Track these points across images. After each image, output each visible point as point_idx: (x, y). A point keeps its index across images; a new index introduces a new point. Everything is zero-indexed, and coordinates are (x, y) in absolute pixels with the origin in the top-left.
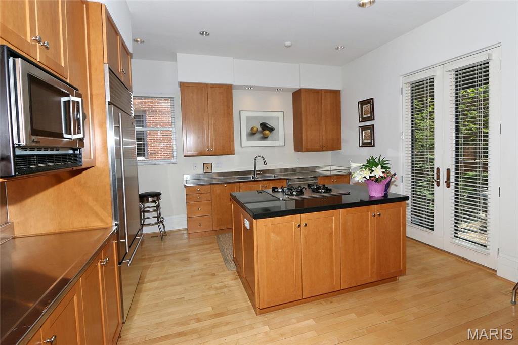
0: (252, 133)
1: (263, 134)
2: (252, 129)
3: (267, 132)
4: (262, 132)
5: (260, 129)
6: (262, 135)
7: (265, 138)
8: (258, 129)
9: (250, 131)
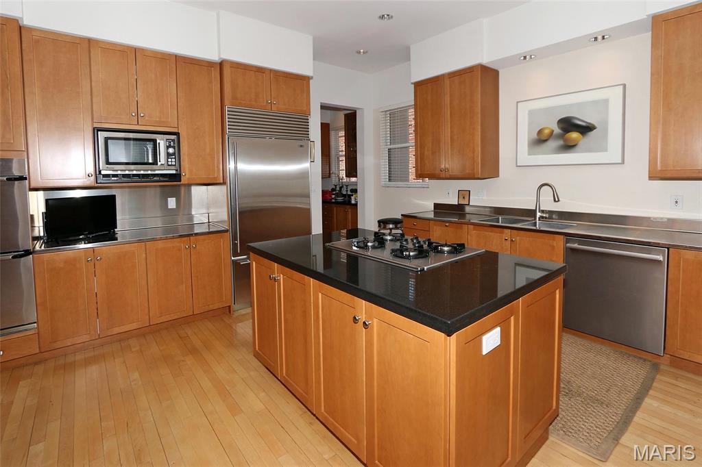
0: (540, 140)
1: (565, 140)
2: (540, 132)
3: (574, 135)
4: (561, 137)
5: (557, 130)
6: (561, 142)
7: (569, 147)
8: (553, 131)
9: (535, 136)
